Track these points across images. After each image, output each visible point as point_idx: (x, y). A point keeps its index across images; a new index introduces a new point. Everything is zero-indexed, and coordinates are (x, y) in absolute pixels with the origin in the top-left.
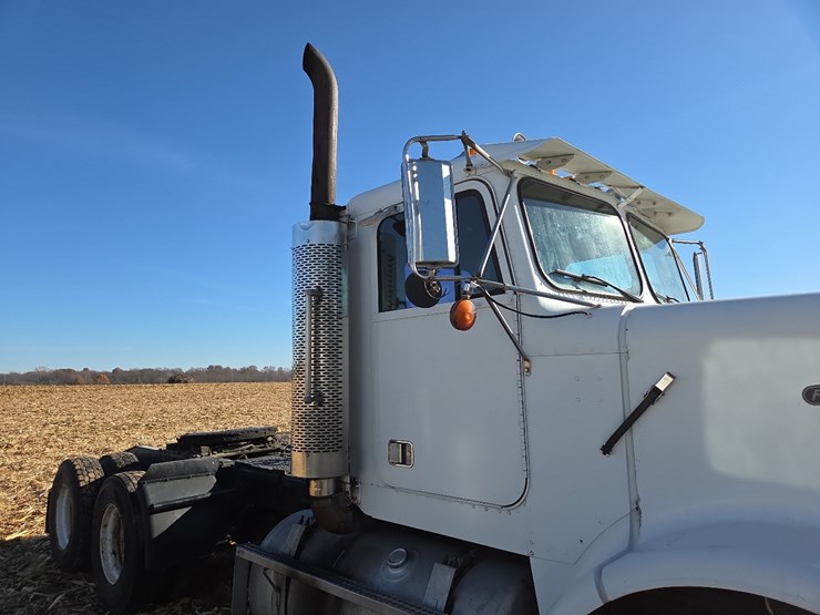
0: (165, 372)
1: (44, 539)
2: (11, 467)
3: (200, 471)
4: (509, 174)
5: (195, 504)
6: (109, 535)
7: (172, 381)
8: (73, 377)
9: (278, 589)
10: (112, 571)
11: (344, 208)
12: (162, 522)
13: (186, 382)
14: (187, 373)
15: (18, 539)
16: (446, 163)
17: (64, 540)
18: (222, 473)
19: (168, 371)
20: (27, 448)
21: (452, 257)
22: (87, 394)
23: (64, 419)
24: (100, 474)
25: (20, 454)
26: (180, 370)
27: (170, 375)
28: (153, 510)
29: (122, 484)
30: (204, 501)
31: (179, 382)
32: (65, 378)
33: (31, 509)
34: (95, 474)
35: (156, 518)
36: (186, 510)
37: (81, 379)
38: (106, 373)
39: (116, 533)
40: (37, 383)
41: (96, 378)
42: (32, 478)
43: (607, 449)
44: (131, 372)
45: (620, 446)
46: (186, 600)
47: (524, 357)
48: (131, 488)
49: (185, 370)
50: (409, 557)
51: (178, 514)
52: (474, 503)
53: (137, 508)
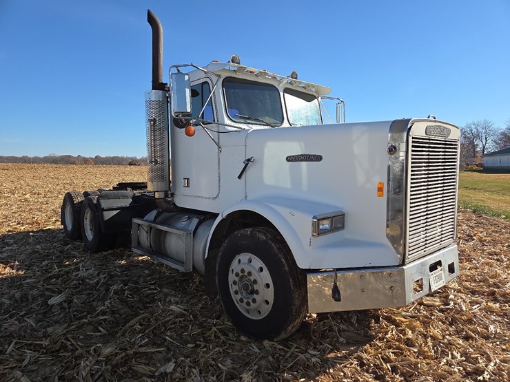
0: (127, 158)
1: (62, 230)
2: (42, 203)
3: (125, 197)
4: (219, 76)
5: (122, 209)
6: (88, 223)
7: (130, 164)
8: (72, 160)
9: (147, 233)
10: (90, 235)
11: (166, 84)
12: (108, 215)
13: (139, 165)
14: (140, 160)
15: (49, 229)
16: (186, 74)
17: (70, 227)
18: (134, 197)
19: (128, 158)
20: (49, 195)
21: (189, 110)
22: (80, 169)
23: (68, 182)
24: (83, 199)
25: (46, 197)
26: (136, 158)
27: (130, 161)
28: (104, 210)
29: (91, 200)
30: (126, 208)
31: (135, 165)
32: (67, 160)
33: (54, 219)
34: (81, 199)
35: (105, 213)
36: (118, 211)
37: (77, 161)
38: (91, 158)
39: (91, 222)
40: (51, 163)
41: (86, 161)
42: (53, 207)
43: (240, 177)
44: (106, 158)
45: (243, 176)
46: (122, 249)
47: (219, 147)
48: (95, 202)
49: (139, 158)
50: (189, 218)
51: (115, 212)
52: (206, 198)
53: (97, 209)
